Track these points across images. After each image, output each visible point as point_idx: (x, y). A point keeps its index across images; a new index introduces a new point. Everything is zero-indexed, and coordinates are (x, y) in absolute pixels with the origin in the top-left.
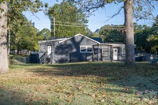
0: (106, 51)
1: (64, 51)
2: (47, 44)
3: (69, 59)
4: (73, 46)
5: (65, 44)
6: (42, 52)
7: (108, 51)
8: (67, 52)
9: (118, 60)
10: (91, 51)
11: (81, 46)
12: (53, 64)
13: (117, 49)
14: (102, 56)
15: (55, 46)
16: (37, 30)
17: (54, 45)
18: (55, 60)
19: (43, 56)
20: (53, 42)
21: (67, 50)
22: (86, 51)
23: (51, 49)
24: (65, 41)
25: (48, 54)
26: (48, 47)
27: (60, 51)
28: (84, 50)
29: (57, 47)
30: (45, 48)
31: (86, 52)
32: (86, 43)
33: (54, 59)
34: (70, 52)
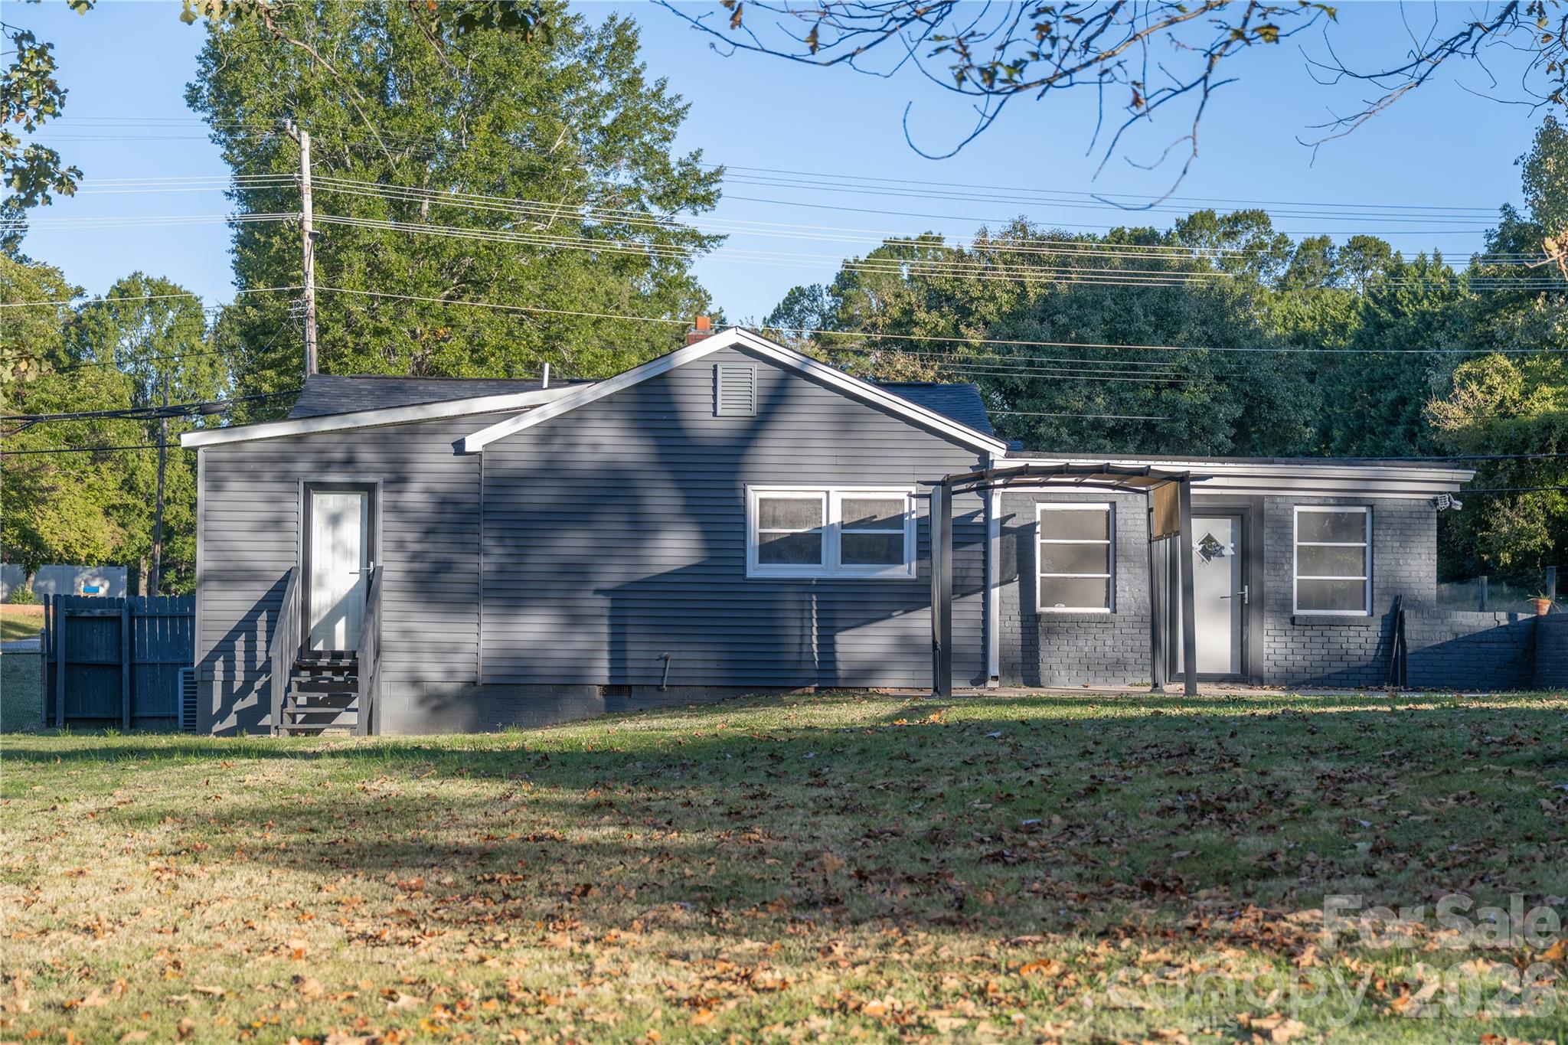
0: (1082, 557)
1: (539, 561)
2: (302, 467)
3: (601, 672)
4: (662, 499)
5: (550, 470)
6: (231, 576)
7: (1110, 557)
8: (575, 574)
9: (1245, 673)
10: (891, 552)
11: (755, 495)
12: (388, 735)
13: (1223, 531)
14: (1032, 624)
15: (414, 497)
16: (63, 293)
17: (399, 480)
18: (415, 682)
19: (247, 626)
20: (382, 437)
21: (573, 543)
22: (831, 550)
23: (352, 532)
24: (549, 432)
25: (322, 599)
26: (324, 503)
27: (487, 562)
28: (806, 547)
29: (444, 502)
30: (276, 524)
31: (831, 567)
32: (821, 451)
33: (396, 664)
34: (613, 574)
